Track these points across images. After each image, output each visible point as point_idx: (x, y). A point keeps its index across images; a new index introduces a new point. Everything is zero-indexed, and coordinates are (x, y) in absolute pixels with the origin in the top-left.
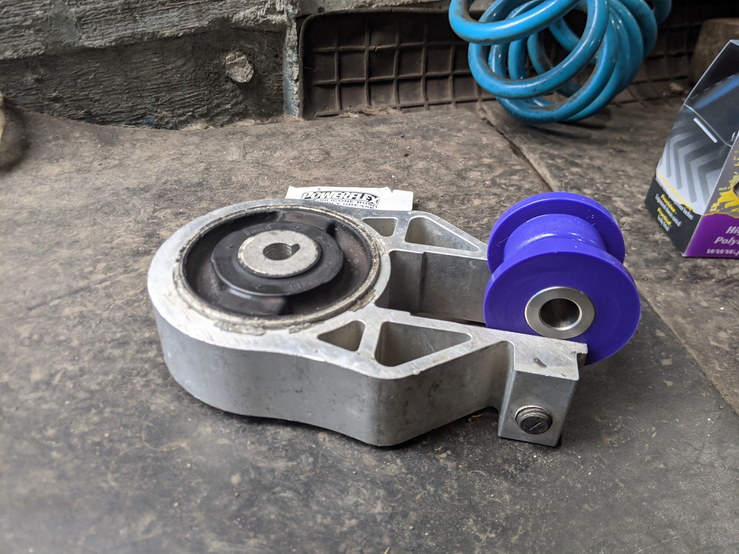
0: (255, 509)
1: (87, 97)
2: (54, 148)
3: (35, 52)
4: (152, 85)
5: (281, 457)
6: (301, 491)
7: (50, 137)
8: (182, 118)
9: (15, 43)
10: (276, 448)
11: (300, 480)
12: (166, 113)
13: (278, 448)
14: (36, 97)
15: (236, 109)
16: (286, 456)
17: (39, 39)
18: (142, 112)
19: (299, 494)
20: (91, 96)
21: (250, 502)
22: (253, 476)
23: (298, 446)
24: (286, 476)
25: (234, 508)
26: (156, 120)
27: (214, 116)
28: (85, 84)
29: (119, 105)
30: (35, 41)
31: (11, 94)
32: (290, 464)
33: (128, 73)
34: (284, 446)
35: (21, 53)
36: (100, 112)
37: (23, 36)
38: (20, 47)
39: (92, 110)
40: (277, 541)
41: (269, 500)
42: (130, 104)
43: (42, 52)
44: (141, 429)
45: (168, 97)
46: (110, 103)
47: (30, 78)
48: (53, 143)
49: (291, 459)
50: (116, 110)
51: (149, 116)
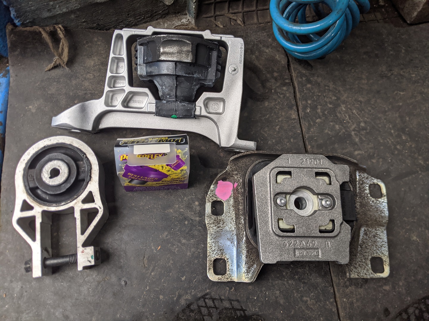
0: (192, 232)
1: (97, 19)
2: (88, 48)
3: (76, 8)
4: (126, 10)
5: (197, 216)
6: (203, 227)
7: (85, 42)
8: (139, 20)
9: (67, 6)
10: (196, 213)
11: (203, 224)
12: (132, 19)
13: (197, 213)
14: (76, 22)
15: (164, 13)
16: (199, 216)
17: (78, 3)
18: (121, 20)
19: (203, 228)
20: (99, 18)
21: (191, 230)
22: (191, 222)
23: (202, 213)
24: (199, 222)
25: (187, 231)
26: (127, 23)
27: (153, 17)
28: (97, 14)
29: (111, 19)
30: (76, 3)
31: (65, 23)
32: (200, 219)
33: (116, 7)
34: (198, 213)
35: (70, 9)
36: (103, 24)
37: (70, 2)
38: (69, 7)
39: (99, 23)
40: (198, 241)
41: (195, 229)
42: (116, 19)
43: (79, 7)
44: (159, 205)
45: (133, 13)
46: (107, 19)
47: (73, 16)
48: (87, 45)
49: (200, 217)
50: (110, 22)
51: (124, 21)
